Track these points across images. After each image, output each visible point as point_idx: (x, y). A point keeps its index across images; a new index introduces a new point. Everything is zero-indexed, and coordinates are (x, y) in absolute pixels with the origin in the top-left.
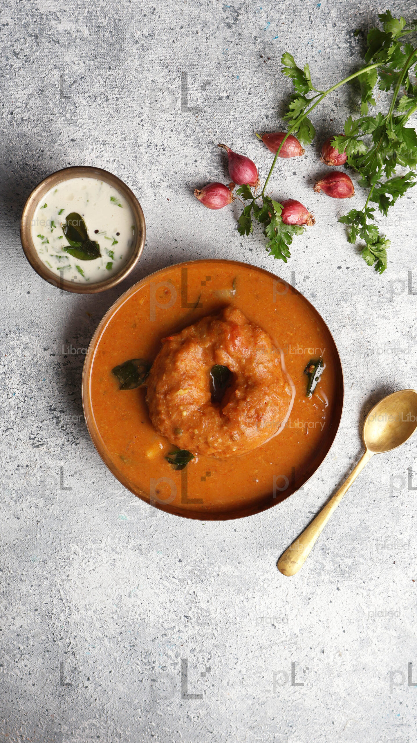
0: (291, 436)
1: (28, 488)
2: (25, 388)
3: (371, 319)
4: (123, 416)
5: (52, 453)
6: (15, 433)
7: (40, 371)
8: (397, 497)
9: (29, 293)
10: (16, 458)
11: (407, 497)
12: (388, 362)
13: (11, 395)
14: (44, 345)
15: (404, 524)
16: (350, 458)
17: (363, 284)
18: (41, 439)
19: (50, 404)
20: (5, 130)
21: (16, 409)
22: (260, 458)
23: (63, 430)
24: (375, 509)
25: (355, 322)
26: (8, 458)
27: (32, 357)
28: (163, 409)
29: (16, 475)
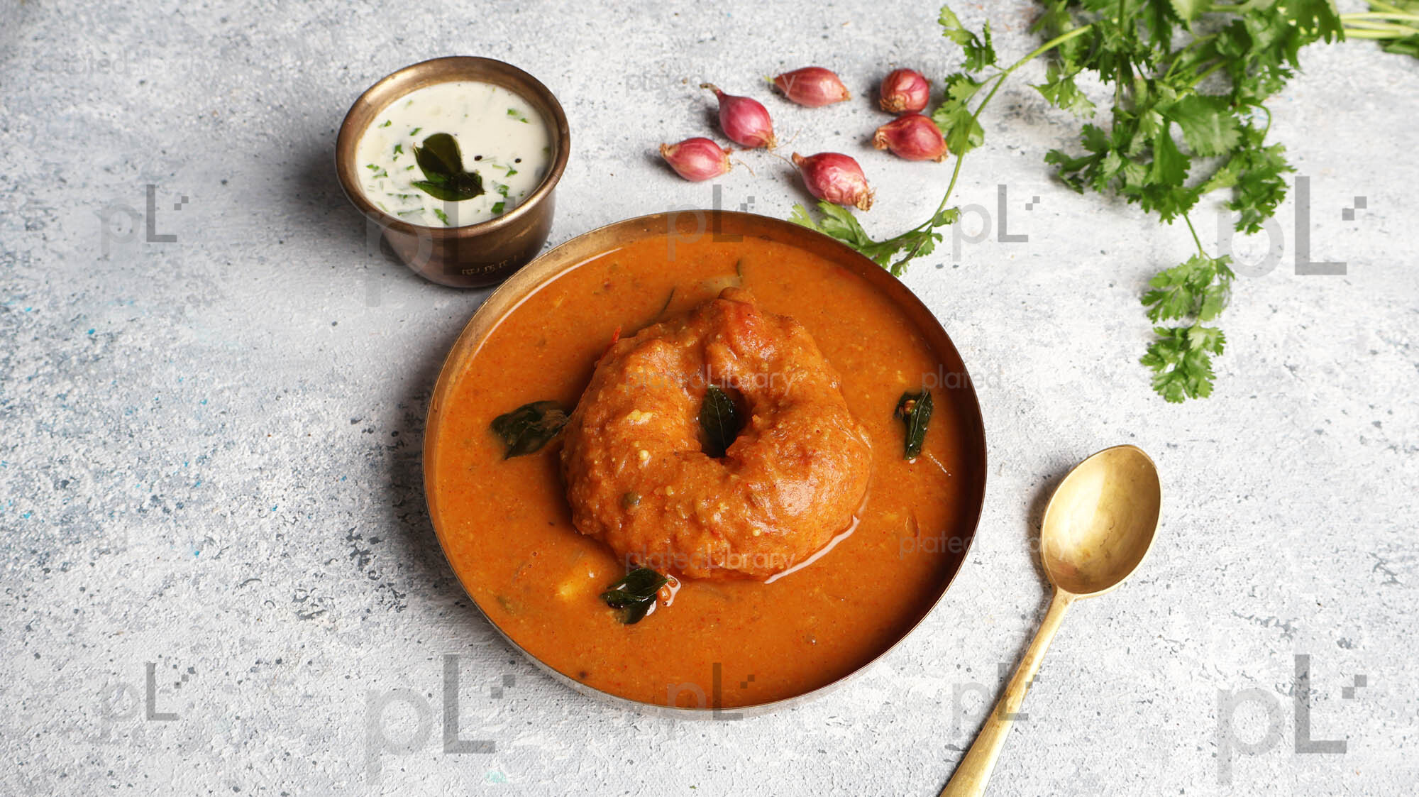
0: (881, 541)
1: (272, 712)
2: (301, 496)
3: (1017, 349)
4: (508, 512)
5: (340, 631)
6: (263, 588)
7: (336, 462)
8: (1151, 702)
9: (335, 324)
10: (254, 644)
11: (1173, 702)
12: (1066, 422)
13: (266, 511)
14: (353, 413)
15: (1183, 768)
16: (1023, 617)
17: (989, 290)
18: (320, 600)
19: (350, 527)
20: (331, 90)
21: (274, 539)
22: (817, 590)
23: (373, 578)
24: (1104, 733)
25: (987, 354)
26: (237, 644)
27: (324, 436)
28: (596, 457)
29: (250, 684)
